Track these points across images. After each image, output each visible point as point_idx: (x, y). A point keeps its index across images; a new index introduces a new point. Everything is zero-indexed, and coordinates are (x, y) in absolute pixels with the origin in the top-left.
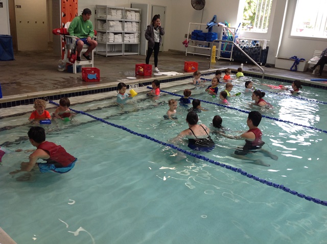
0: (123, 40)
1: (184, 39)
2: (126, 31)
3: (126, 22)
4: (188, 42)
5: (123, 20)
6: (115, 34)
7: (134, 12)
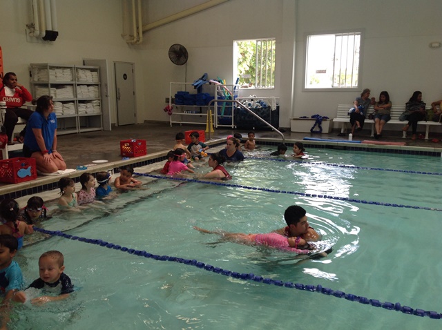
0: (77, 111)
1: (165, 105)
2: (80, 97)
3: (78, 85)
4: (172, 108)
6: (64, 102)
7: (89, 71)
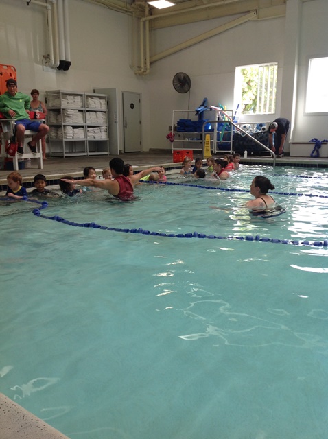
0: (86, 136)
1: (168, 132)
2: (89, 123)
3: (88, 111)
4: (174, 135)
5: (83, 109)
6: (75, 127)
7: (98, 99)
